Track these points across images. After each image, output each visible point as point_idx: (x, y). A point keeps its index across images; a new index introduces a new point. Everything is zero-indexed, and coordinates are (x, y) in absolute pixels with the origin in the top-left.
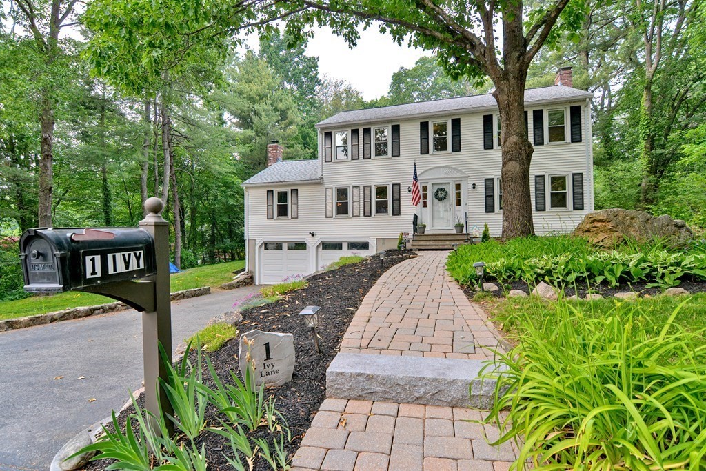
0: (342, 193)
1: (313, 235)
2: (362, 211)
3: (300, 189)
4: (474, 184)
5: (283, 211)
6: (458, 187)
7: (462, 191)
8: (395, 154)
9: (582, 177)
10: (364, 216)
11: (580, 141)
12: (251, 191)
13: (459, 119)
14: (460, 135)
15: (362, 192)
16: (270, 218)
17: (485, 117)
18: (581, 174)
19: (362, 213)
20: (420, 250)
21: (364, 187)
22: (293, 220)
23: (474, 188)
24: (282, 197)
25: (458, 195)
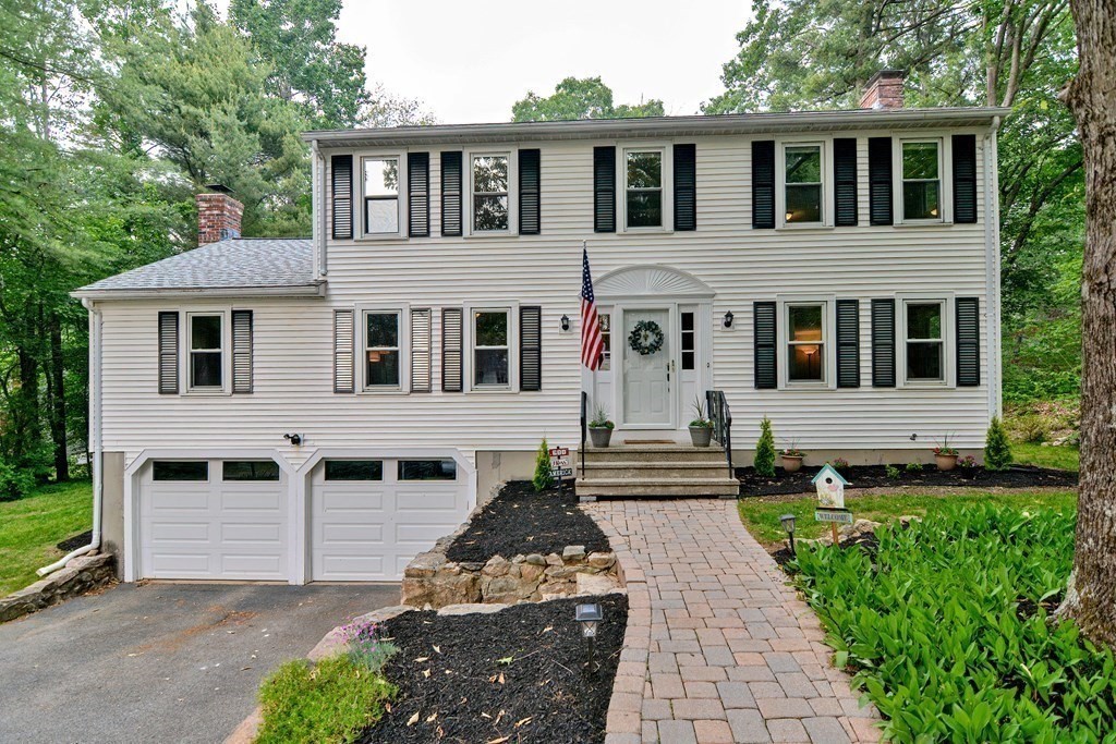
0: (382, 328)
1: (296, 441)
2: (437, 375)
3: (260, 312)
4: (729, 315)
5: (207, 371)
6: (688, 320)
7: (698, 331)
8: (529, 225)
9: (977, 309)
10: (444, 390)
11: (974, 220)
12: (110, 313)
13: (693, 146)
14: (694, 189)
15: (437, 326)
16: (167, 388)
17: (755, 145)
18: (975, 300)
19: (437, 382)
20: (600, 498)
21: (444, 311)
22: (239, 399)
23: (728, 324)
24: (206, 330)
25: (688, 341)
